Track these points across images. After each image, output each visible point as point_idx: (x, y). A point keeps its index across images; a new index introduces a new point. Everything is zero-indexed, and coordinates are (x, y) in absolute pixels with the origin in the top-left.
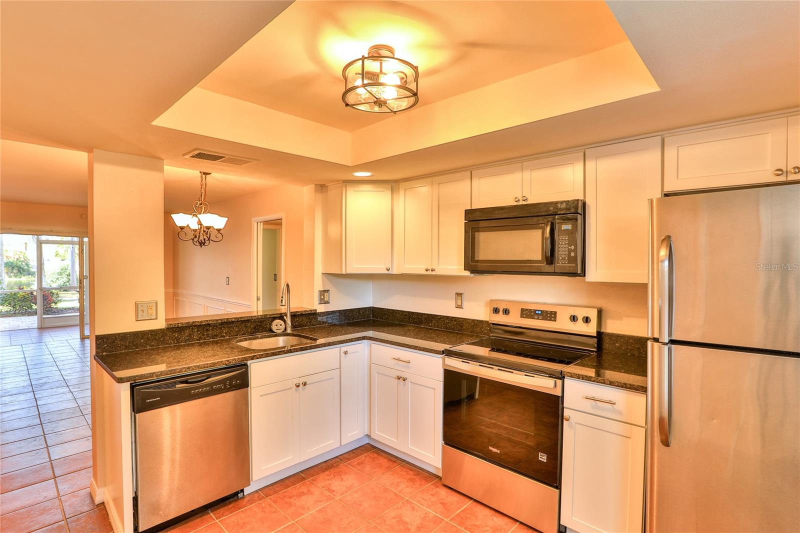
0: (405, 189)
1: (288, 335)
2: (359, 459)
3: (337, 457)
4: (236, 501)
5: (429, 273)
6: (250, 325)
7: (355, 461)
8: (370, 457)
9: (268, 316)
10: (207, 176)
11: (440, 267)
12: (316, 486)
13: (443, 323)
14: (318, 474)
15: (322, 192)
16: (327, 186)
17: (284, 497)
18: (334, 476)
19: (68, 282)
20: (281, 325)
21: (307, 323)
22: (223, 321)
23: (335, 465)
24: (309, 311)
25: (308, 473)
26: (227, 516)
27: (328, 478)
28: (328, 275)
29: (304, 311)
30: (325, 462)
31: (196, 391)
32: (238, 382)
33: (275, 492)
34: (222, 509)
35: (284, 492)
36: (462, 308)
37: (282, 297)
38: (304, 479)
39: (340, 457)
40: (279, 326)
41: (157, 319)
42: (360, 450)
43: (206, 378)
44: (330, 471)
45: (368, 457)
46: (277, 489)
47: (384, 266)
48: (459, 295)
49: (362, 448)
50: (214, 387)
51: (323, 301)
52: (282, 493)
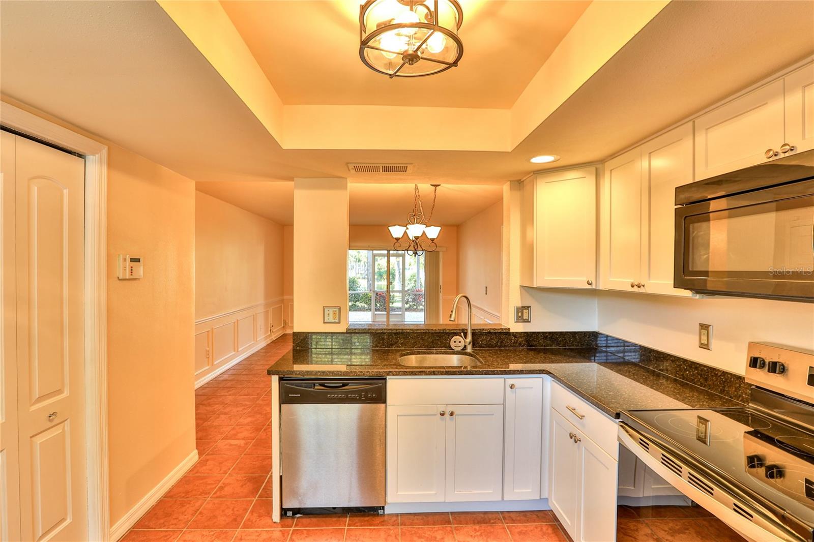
0: (611, 170)
1: (466, 354)
2: (526, 527)
3: (502, 512)
4: (374, 515)
5: (636, 289)
6: (428, 339)
7: (521, 527)
8: (542, 530)
9: (448, 331)
10: (437, 187)
11: (651, 282)
12: (454, 537)
13: (678, 369)
14: (467, 523)
15: (520, 190)
16: (523, 181)
17: (416, 533)
18: (481, 535)
19: (415, 287)
20: (460, 342)
21: (497, 342)
22: (398, 332)
23: (492, 521)
24: (499, 330)
25: (457, 518)
26: (356, 528)
27: (473, 533)
28: (527, 289)
29: (493, 329)
30: (486, 513)
31: (332, 396)
32: (374, 395)
33: (411, 524)
34: (358, 518)
35: (419, 528)
36: (709, 350)
37: (452, 312)
38: (449, 522)
39: (507, 514)
40: (457, 342)
41: (340, 323)
42: (537, 515)
43: (341, 385)
44: (481, 527)
45: (539, 529)
46: (415, 522)
47: (585, 279)
48: (704, 327)
49: (539, 514)
50: (349, 396)
51: (520, 319)
52: (416, 528)
